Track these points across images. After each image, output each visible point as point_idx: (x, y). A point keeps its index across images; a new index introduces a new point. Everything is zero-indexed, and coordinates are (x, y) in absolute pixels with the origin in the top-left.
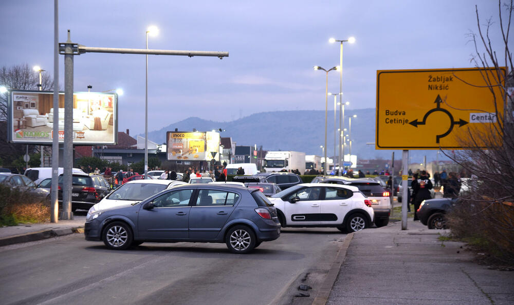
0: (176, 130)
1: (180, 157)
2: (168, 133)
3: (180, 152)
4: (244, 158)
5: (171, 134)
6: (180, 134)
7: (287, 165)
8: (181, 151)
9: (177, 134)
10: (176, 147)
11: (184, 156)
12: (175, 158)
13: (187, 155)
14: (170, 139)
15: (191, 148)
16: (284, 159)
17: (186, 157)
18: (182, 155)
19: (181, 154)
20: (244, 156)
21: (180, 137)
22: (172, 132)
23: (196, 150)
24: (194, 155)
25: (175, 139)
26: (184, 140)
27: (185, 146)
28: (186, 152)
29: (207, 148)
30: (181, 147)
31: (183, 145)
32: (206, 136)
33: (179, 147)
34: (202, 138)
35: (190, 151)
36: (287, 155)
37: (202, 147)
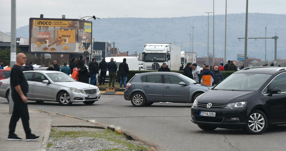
1: (46, 49)
2: (31, 20)
3: (46, 43)
4: (101, 53)
5: (34, 21)
6: (46, 21)
7: (169, 59)
8: (48, 41)
9: (42, 21)
10: (42, 36)
11: (52, 47)
12: (40, 50)
13: (54, 46)
14: (34, 27)
15: (60, 38)
16: (165, 52)
17: (53, 49)
18: (49, 46)
19: (47, 45)
20: (101, 51)
21: (46, 25)
22: (36, 19)
23: (65, 41)
24: (63, 46)
25: (40, 27)
26: (51, 28)
27: (52, 36)
28: (54, 43)
29: (78, 38)
30: (48, 36)
31: (49, 34)
32: (78, 24)
33: (45, 36)
34: (72, 27)
35: (58, 41)
36: (168, 48)
37: (73, 38)
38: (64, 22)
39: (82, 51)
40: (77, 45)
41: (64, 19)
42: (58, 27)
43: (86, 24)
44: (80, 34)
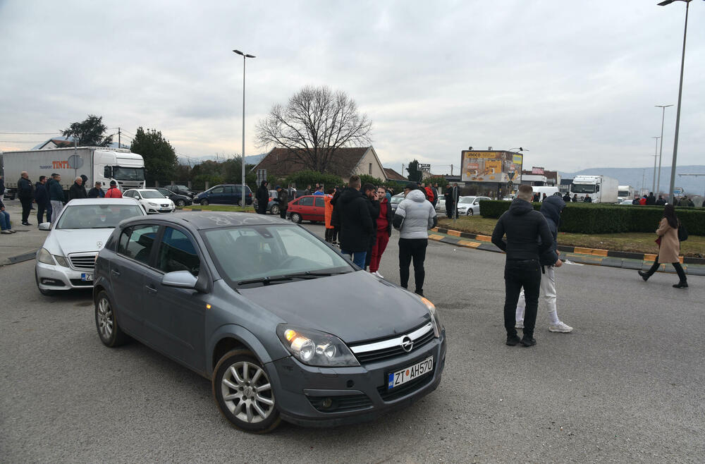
0: (471, 148)
1: (474, 178)
2: (463, 152)
3: (475, 173)
5: (466, 153)
6: (474, 153)
8: (476, 171)
9: (471, 153)
10: (471, 167)
11: (480, 177)
12: (470, 180)
13: (482, 176)
14: (465, 158)
15: (487, 168)
16: (595, 183)
17: (481, 179)
19: (476, 175)
21: (475, 157)
22: (467, 151)
23: (492, 171)
24: (490, 176)
25: (470, 159)
26: (480, 159)
27: (480, 166)
28: (481, 174)
29: (504, 169)
30: (476, 167)
31: (478, 165)
32: (505, 156)
33: (474, 167)
34: (499, 158)
35: (486, 172)
36: (599, 179)
37: (499, 168)
38: (492, 154)
39: (508, 180)
40: (503, 175)
41: (490, 151)
42: (486, 159)
43: (514, 156)
44: (507, 165)
